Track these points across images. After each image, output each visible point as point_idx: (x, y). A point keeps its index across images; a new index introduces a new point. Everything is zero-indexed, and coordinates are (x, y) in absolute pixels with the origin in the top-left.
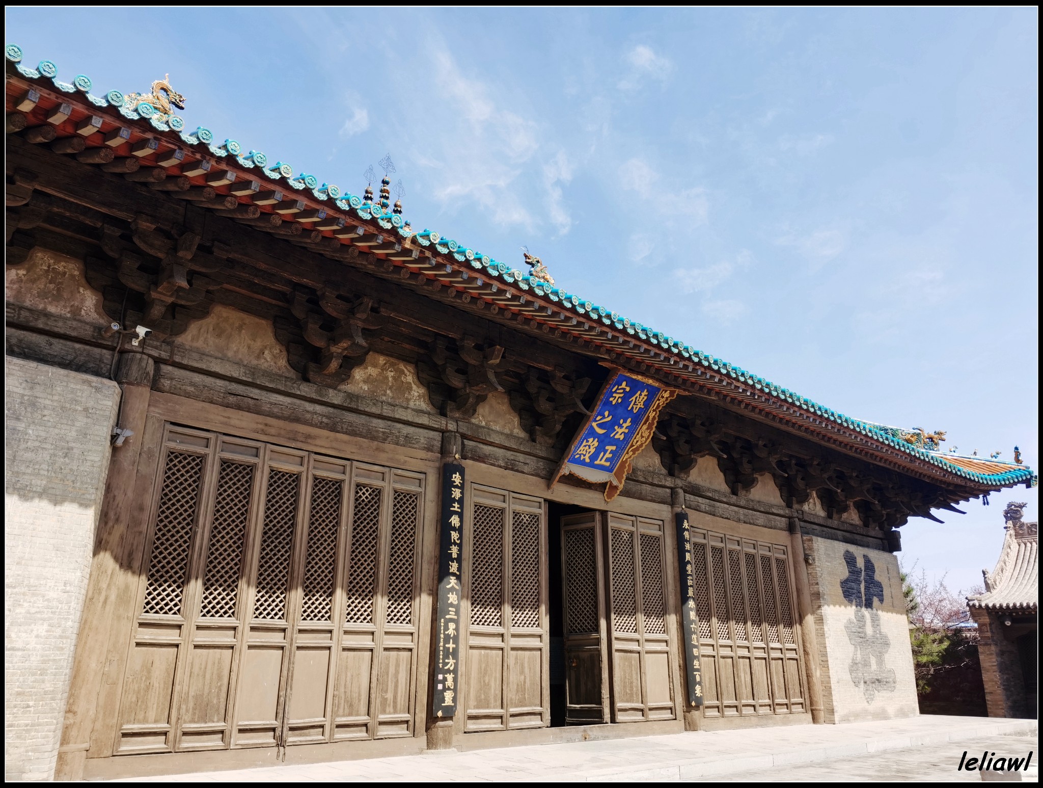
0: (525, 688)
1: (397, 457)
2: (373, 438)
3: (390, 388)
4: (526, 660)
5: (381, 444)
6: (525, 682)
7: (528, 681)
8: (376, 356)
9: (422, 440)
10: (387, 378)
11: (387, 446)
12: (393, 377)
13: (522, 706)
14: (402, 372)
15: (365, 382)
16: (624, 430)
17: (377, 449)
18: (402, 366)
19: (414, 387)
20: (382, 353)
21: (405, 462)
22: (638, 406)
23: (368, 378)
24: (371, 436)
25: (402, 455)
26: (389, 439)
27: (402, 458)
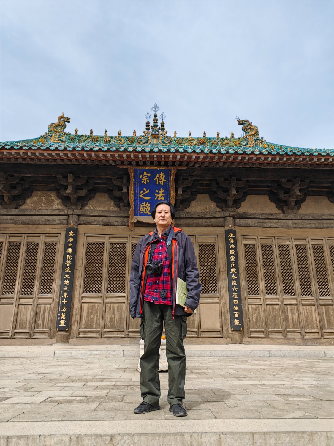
0: (115, 321)
1: (46, 229)
2: (34, 224)
3: (44, 203)
4: (116, 308)
5: (38, 226)
6: (115, 318)
7: (116, 317)
8: (37, 192)
9: (57, 221)
10: (42, 200)
11: (41, 226)
12: (45, 199)
13: (112, 328)
14: (50, 196)
15: (32, 203)
16: (161, 195)
17: (36, 228)
18: (49, 193)
19: (55, 200)
20: (39, 190)
21: (50, 231)
22: (163, 181)
23: (33, 201)
24: (33, 223)
25: (48, 229)
26: (41, 223)
27: (49, 229)
